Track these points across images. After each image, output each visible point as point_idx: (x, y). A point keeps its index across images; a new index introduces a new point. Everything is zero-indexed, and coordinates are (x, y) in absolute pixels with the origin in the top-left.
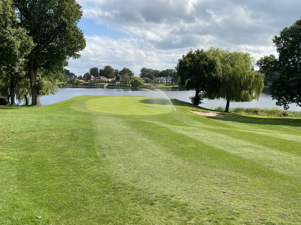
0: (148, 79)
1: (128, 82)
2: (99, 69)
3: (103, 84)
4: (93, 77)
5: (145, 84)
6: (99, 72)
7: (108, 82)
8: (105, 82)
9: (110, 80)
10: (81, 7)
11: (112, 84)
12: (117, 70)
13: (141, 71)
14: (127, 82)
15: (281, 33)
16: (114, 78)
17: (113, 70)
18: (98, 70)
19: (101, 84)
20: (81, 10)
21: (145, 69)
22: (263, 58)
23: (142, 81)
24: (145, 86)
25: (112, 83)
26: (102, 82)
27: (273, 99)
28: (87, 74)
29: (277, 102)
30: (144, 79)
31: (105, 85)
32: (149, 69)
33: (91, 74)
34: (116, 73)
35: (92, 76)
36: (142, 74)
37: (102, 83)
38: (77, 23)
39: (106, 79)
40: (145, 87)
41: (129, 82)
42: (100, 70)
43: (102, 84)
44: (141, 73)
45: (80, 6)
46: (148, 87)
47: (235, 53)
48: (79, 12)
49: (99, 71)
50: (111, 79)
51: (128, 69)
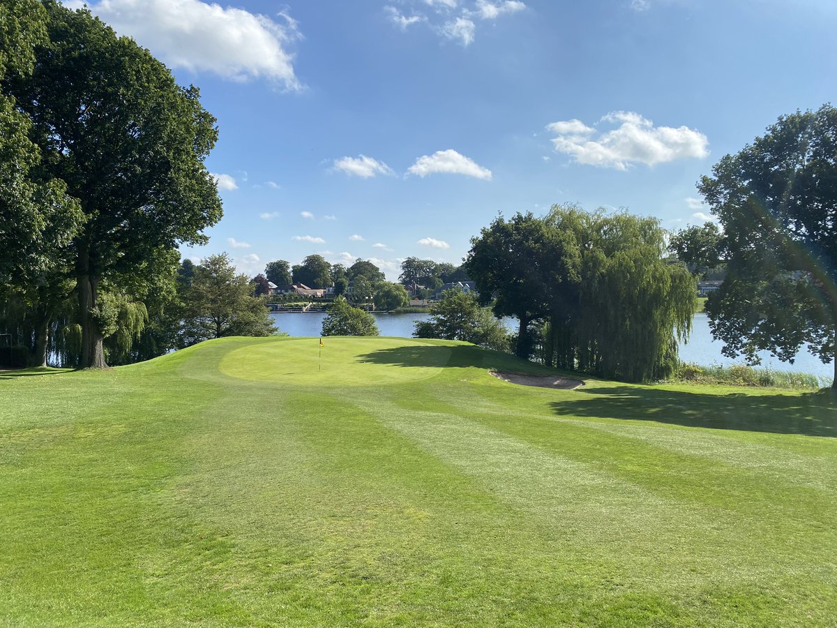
0: (422, 287)
1: (367, 298)
2: (291, 265)
3: (300, 303)
4: (275, 286)
5: (413, 302)
6: (289, 273)
7: (314, 299)
8: (307, 299)
9: (320, 293)
10: (213, 120)
11: (323, 304)
12: (338, 265)
13: (404, 268)
14: (364, 298)
15: (717, 170)
16: (331, 286)
17: (329, 266)
18: (288, 267)
19: (293, 304)
20: (214, 127)
21: (414, 261)
22: (685, 231)
23: (404, 295)
24: (413, 306)
25: (324, 301)
26: (296, 300)
27: (715, 338)
28: (258, 279)
29: (724, 348)
30: (411, 289)
31: (305, 306)
32: (425, 262)
33: (271, 278)
34: (335, 273)
35: (270, 283)
36: (407, 274)
37: (299, 301)
38: (204, 158)
39: (307, 291)
40: (414, 309)
41: (369, 297)
42: (293, 267)
43: (297, 305)
44: (403, 272)
45: (213, 118)
46: (420, 309)
47: (618, 219)
48: (208, 130)
49: (291, 269)
50: (322, 290)
51: (368, 264)
